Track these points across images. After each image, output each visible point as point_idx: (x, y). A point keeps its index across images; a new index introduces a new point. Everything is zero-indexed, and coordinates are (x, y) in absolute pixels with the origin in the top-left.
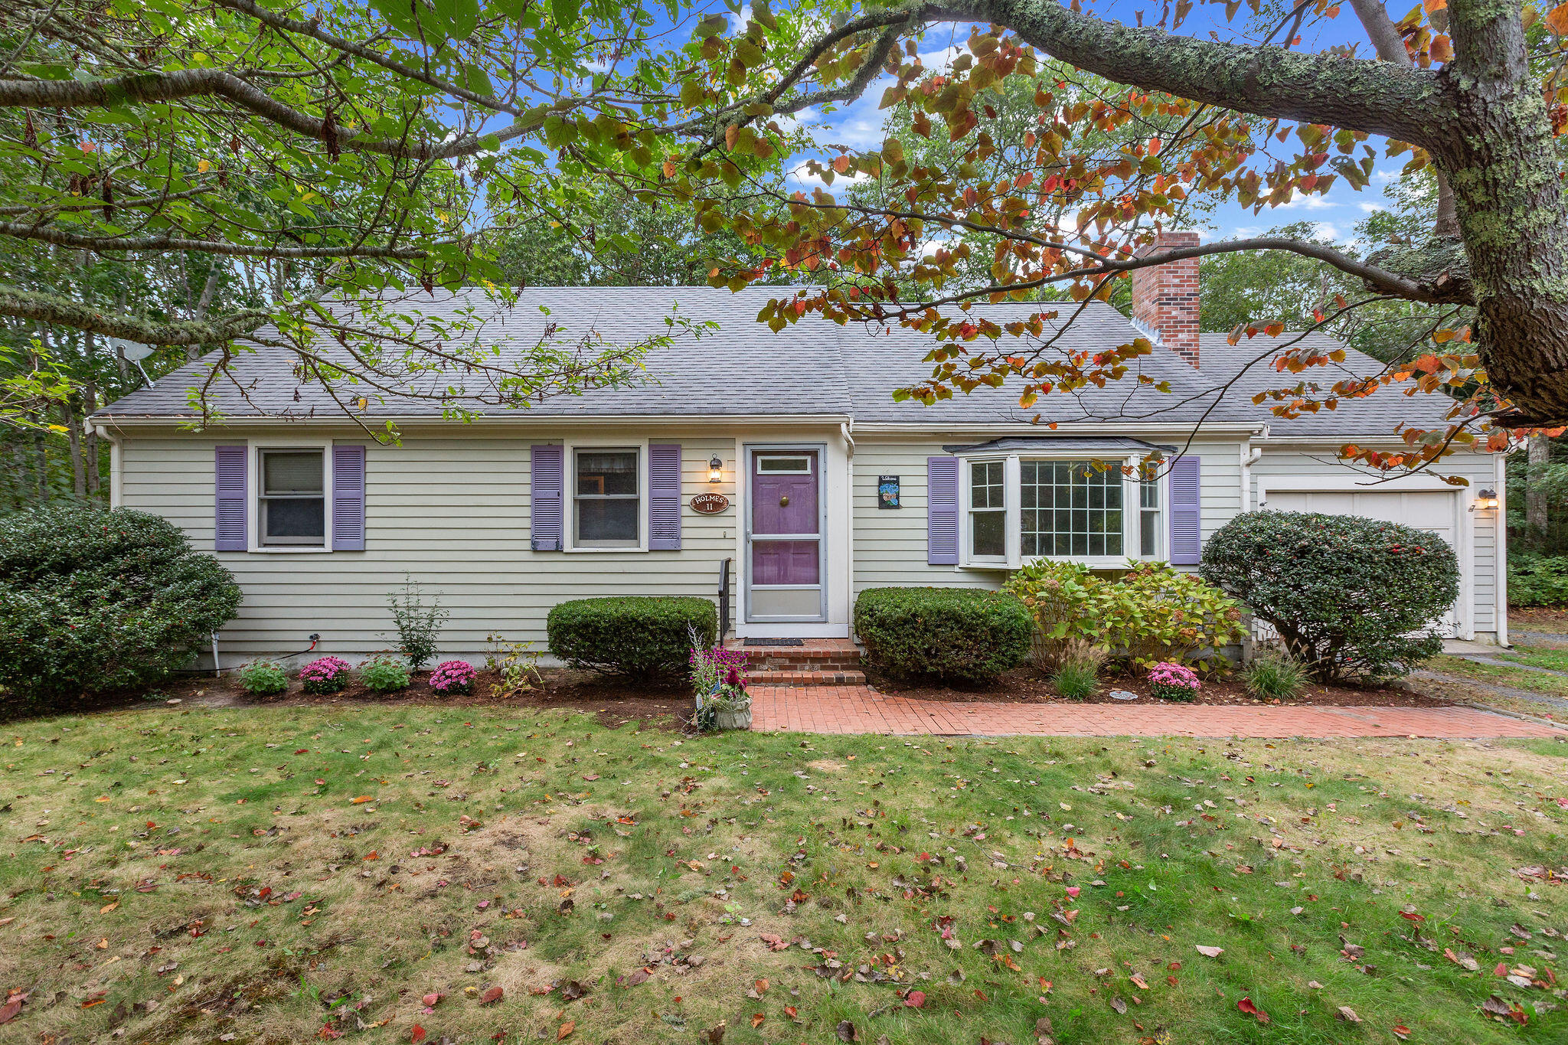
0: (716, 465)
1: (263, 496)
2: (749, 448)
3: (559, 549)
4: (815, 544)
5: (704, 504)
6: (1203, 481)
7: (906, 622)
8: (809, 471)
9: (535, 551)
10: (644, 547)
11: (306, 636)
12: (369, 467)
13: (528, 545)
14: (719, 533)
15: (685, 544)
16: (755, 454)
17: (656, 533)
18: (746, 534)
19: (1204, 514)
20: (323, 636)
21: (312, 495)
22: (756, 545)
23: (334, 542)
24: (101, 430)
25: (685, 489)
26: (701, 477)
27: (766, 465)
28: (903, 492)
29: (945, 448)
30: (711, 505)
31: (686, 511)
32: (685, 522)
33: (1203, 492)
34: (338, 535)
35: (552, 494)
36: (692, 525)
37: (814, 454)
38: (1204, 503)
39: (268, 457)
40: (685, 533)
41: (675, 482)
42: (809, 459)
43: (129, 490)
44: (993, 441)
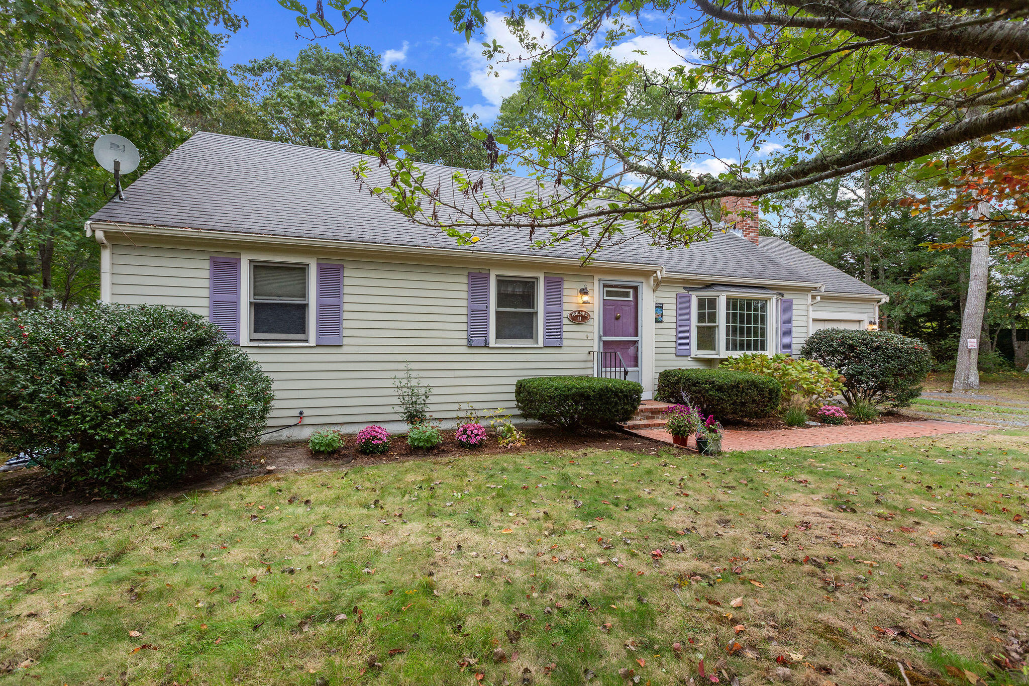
0: (584, 292)
1: (253, 300)
2: (602, 282)
3: (486, 346)
4: (635, 343)
5: (577, 316)
6: (794, 312)
7: (733, 387)
8: (631, 299)
9: (470, 346)
10: (541, 344)
11: (296, 413)
12: (346, 281)
13: (465, 342)
14: (584, 336)
15: (565, 343)
16: (605, 286)
17: (548, 335)
18: (600, 337)
19: (794, 329)
20: (306, 412)
21: (297, 301)
22: (606, 343)
23: (318, 338)
24: (100, 235)
25: (565, 306)
26: (574, 300)
27: (609, 293)
28: (665, 313)
29: (685, 288)
30: (580, 318)
31: (565, 321)
32: (565, 328)
33: (794, 318)
34: (321, 332)
35: (482, 306)
36: (569, 330)
37: (636, 289)
38: (794, 323)
39: (258, 268)
40: (565, 335)
41: (560, 303)
42: (631, 291)
43: (119, 289)
44: (709, 286)
